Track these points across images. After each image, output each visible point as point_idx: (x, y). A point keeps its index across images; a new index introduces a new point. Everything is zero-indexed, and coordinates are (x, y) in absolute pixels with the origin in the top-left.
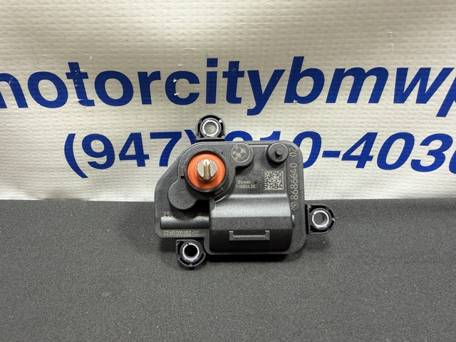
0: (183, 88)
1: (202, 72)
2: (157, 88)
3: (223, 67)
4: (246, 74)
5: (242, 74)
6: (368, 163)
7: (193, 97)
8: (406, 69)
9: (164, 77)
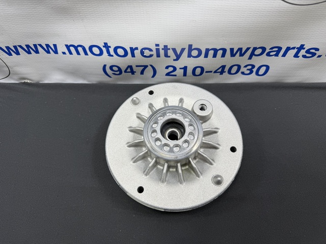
0: (147, 53)
1: (154, 48)
2: (137, 53)
3: (161, 47)
4: (171, 49)
5: (169, 49)
6: (224, 73)
7: (151, 56)
8: (233, 49)
9: (140, 49)
